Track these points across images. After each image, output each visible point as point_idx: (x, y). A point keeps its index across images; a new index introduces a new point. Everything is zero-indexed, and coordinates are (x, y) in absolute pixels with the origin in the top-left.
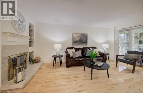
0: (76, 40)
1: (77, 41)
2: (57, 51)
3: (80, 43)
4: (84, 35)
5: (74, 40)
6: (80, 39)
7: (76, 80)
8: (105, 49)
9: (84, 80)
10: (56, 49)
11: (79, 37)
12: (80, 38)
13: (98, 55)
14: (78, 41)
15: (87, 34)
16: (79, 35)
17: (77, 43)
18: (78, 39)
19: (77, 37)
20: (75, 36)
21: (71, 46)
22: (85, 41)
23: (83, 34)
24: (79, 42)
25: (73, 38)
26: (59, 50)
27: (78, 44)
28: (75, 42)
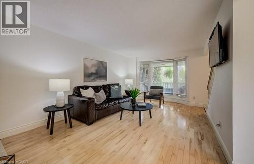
0: (90, 72)
1: (92, 74)
2: (57, 96)
3: (97, 78)
4: (102, 64)
5: (87, 72)
6: (96, 70)
7: (126, 135)
8: (129, 86)
9: (134, 130)
10: (56, 92)
11: (95, 66)
12: (96, 68)
13: (125, 94)
14: (94, 74)
15: (106, 63)
16: (95, 62)
17: (92, 78)
18: (93, 70)
19: (93, 65)
20: (89, 65)
21: (82, 83)
22: (104, 74)
23: (102, 62)
24: (95, 76)
25: (86, 67)
26: (63, 92)
27: (94, 79)
28: (88, 76)
